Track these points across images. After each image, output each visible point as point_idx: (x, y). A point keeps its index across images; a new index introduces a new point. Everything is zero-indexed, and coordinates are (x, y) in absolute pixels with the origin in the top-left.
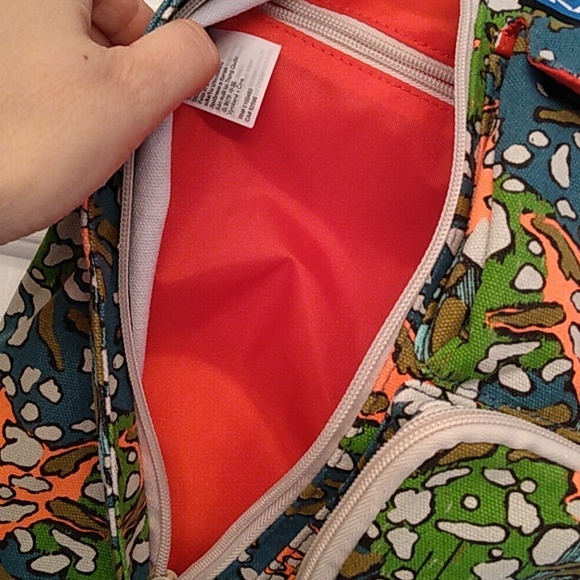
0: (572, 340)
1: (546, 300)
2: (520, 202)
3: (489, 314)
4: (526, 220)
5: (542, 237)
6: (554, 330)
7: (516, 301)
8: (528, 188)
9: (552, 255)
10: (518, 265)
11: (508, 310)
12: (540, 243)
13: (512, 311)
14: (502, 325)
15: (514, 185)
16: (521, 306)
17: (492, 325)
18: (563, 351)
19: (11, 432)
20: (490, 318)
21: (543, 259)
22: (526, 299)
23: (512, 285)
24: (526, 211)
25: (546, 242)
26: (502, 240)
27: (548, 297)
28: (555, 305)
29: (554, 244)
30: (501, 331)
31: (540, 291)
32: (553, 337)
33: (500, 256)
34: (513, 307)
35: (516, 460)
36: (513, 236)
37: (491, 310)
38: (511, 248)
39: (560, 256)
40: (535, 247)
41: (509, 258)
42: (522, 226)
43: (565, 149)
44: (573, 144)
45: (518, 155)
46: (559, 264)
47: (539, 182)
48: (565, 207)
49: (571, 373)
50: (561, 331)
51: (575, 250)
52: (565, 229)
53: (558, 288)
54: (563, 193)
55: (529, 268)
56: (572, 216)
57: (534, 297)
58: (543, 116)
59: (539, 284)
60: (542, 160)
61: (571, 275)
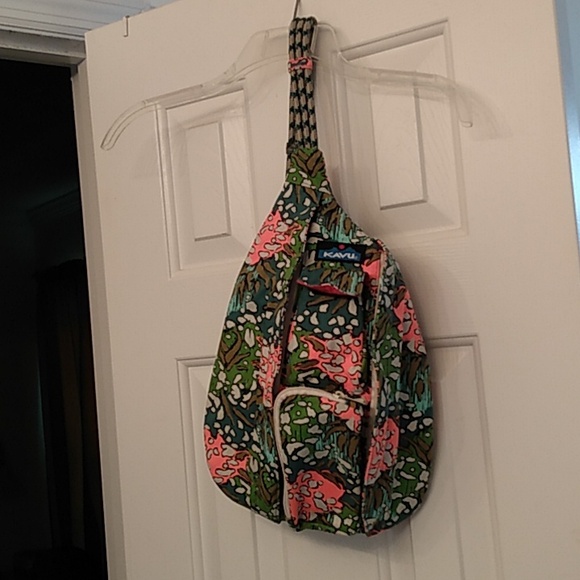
0: (324, 367)
2: (300, 334)
4: (302, 339)
5: (307, 342)
7: (301, 361)
8: (303, 329)
9: (311, 346)
10: (301, 351)
13: (300, 364)
14: (299, 368)
15: (299, 329)
18: (321, 371)
19: (224, 446)
20: (294, 367)
21: (308, 348)
22: (303, 360)
23: (299, 357)
24: (302, 336)
25: (309, 343)
26: (296, 345)
27: (310, 358)
28: (313, 360)
29: (312, 343)
30: (299, 370)
31: (307, 357)
32: (317, 368)
33: (295, 350)
35: (303, 398)
36: (299, 344)
37: (294, 365)
38: (298, 348)
39: (314, 346)
40: (306, 345)
41: (298, 350)
42: (301, 341)
43: (315, 314)
44: (318, 312)
45: (300, 319)
46: (314, 348)
47: (306, 326)
48: (317, 330)
49: (328, 376)
50: (319, 366)
51: (321, 341)
52: (317, 336)
53: (314, 355)
54: (316, 326)
55: (304, 352)
56: (320, 331)
57: (306, 359)
58: (309, 304)
59: (307, 355)
60: (307, 319)
61: (319, 350)
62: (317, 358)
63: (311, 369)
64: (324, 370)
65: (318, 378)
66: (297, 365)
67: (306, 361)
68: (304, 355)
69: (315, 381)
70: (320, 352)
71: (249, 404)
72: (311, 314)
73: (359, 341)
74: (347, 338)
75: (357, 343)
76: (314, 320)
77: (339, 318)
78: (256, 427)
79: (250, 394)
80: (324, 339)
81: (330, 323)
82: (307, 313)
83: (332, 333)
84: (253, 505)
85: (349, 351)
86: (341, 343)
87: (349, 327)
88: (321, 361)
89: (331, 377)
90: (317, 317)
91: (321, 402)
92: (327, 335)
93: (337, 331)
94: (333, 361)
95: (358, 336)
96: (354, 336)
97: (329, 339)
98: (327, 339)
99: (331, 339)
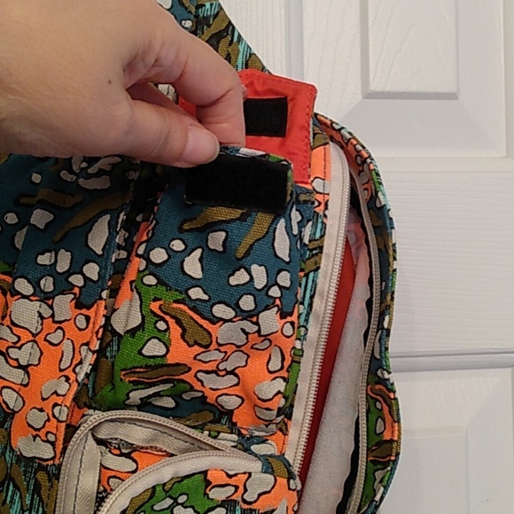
1: (169, 362)
2: (152, 293)
3: (123, 373)
4: (155, 306)
5: (167, 318)
7: (144, 363)
8: (160, 282)
10: (146, 338)
11: (138, 370)
12: (166, 322)
13: (142, 370)
14: (135, 379)
15: (151, 280)
16: (148, 366)
17: (127, 380)
20: (124, 375)
21: (167, 333)
22: (151, 362)
23: (140, 353)
24: (155, 300)
25: (171, 322)
26: (136, 321)
27: (170, 360)
28: (178, 365)
29: (179, 322)
30: (134, 383)
31: (165, 356)
33: (133, 332)
34: (141, 367)
36: (144, 317)
37: (124, 370)
38: (141, 326)
39: (184, 330)
40: (161, 325)
41: (139, 333)
42: (151, 310)
43: (199, 252)
44: (205, 248)
45: (159, 255)
46: (183, 336)
47: (170, 277)
48: (196, 293)
51: (205, 323)
52: (194, 309)
53: (181, 352)
54: (196, 283)
55: (155, 341)
56: (206, 297)
57: (159, 361)
58: (186, 227)
59: (163, 351)
60: (176, 260)
61: (196, 343)
66: (131, 371)
67: (158, 365)
68: (154, 348)
70: (197, 349)
72: (188, 251)
76: (193, 266)
80: (215, 320)
81: (233, 281)
82: (178, 245)
83: (236, 307)
90: (201, 260)
91: (208, 483)
92: (220, 311)
97: (226, 321)
98: (221, 319)
99: (230, 320)
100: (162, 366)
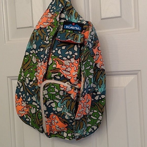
0: (62, 72)
4: (54, 59)
5: (56, 61)
6: (59, 71)
8: (54, 55)
9: (57, 62)
12: (56, 62)
15: (53, 55)
16: (54, 69)
18: (61, 73)
19: (22, 102)
22: (54, 68)
23: (52, 67)
24: (54, 58)
25: (57, 61)
27: (57, 68)
28: (58, 68)
29: (58, 61)
30: (52, 72)
31: (56, 67)
32: (60, 72)
33: (51, 64)
35: (53, 84)
36: (52, 61)
38: (52, 63)
39: (59, 62)
40: (55, 62)
41: (52, 64)
43: (60, 50)
44: (61, 49)
45: (54, 51)
47: (56, 54)
48: (60, 56)
49: (64, 76)
50: (60, 71)
51: (62, 61)
52: (60, 59)
54: (60, 55)
55: (54, 65)
56: (62, 57)
57: (55, 68)
58: (58, 46)
59: (56, 66)
60: (57, 51)
61: (61, 64)
62: (60, 67)
63: (57, 72)
64: (62, 73)
65: (60, 76)
66: (51, 70)
67: (55, 69)
69: (58, 78)
70: (61, 65)
71: (32, 86)
72: (58, 50)
73: (77, 61)
74: (73, 60)
75: (76, 62)
76: (59, 52)
77: (70, 52)
78: (34, 95)
79: (33, 82)
80: (63, 60)
81: (66, 53)
82: (57, 49)
83: (67, 58)
84: (33, 126)
85: (73, 66)
86: (70, 62)
87: (74, 56)
88: (62, 69)
89: (65, 76)
90: (61, 51)
91: (60, 86)
92: (64, 58)
93: (68, 57)
94: (66, 70)
95: (77, 60)
96: (75, 59)
97: (65, 60)
98: (64, 60)
99: (66, 60)
100: (56, 69)
